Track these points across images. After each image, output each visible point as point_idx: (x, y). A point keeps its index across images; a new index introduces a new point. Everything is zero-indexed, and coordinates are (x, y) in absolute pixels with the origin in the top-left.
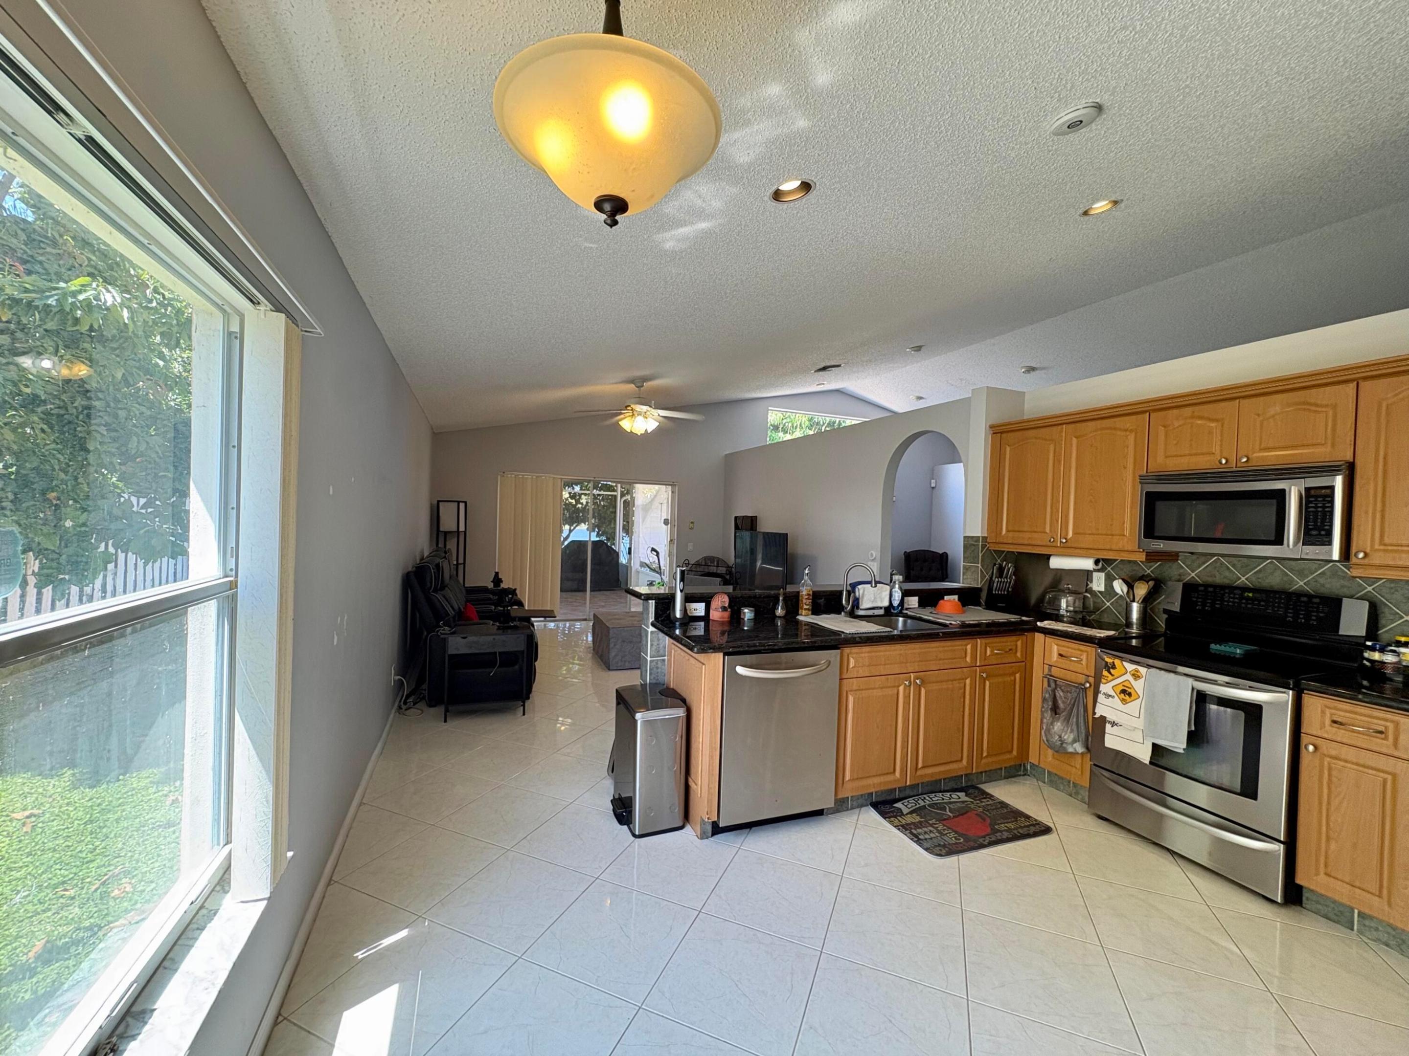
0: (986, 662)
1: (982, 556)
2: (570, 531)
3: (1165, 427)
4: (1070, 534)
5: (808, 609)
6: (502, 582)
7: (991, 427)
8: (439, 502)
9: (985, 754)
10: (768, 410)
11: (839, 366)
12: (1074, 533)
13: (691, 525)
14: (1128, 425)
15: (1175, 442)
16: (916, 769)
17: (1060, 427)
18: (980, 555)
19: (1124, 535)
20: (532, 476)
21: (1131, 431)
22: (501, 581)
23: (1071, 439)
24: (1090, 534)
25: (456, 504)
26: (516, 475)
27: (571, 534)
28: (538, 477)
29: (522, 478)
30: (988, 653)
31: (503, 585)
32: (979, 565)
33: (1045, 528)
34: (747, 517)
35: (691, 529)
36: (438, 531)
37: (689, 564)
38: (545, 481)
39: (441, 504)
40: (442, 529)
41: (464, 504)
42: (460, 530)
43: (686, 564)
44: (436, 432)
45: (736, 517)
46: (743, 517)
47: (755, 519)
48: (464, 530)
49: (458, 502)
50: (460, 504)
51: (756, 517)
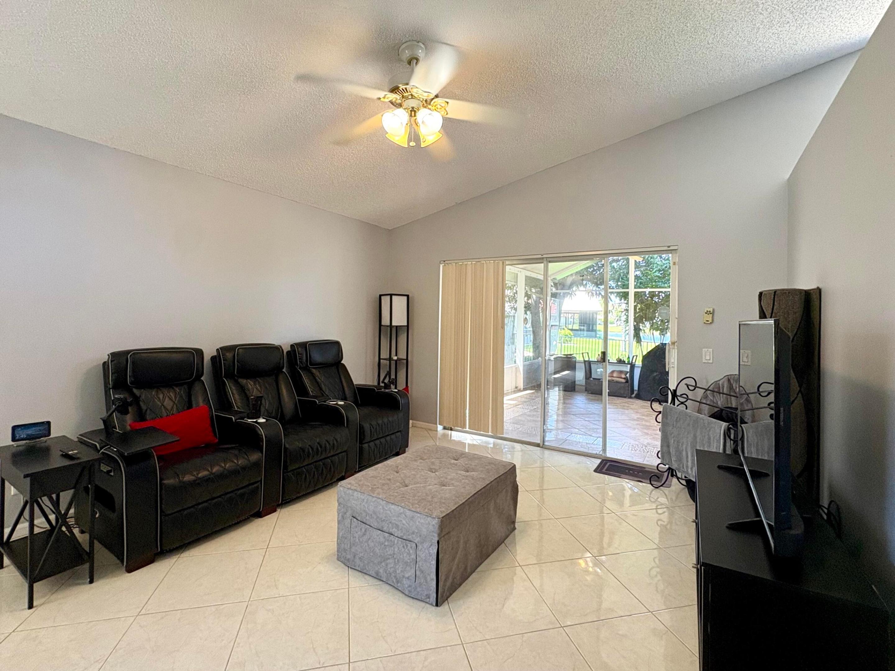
8: (380, 296)
13: (709, 318)
20: (472, 261)
25: (389, 297)
26: (457, 264)
28: (477, 262)
29: (462, 265)
34: (800, 291)
35: (707, 323)
36: (380, 325)
37: (696, 387)
38: (485, 265)
39: (382, 297)
40: (383, 323)
41: (405, 298)
42: (394, 324)
43: (688, 385)
44: (390, 229)
45: (761, 294)
46: (775, 292)
47: (815, 297)
48: (406, 324)
49: (391, 295)
50: (394, 297)
51: (819, 291)
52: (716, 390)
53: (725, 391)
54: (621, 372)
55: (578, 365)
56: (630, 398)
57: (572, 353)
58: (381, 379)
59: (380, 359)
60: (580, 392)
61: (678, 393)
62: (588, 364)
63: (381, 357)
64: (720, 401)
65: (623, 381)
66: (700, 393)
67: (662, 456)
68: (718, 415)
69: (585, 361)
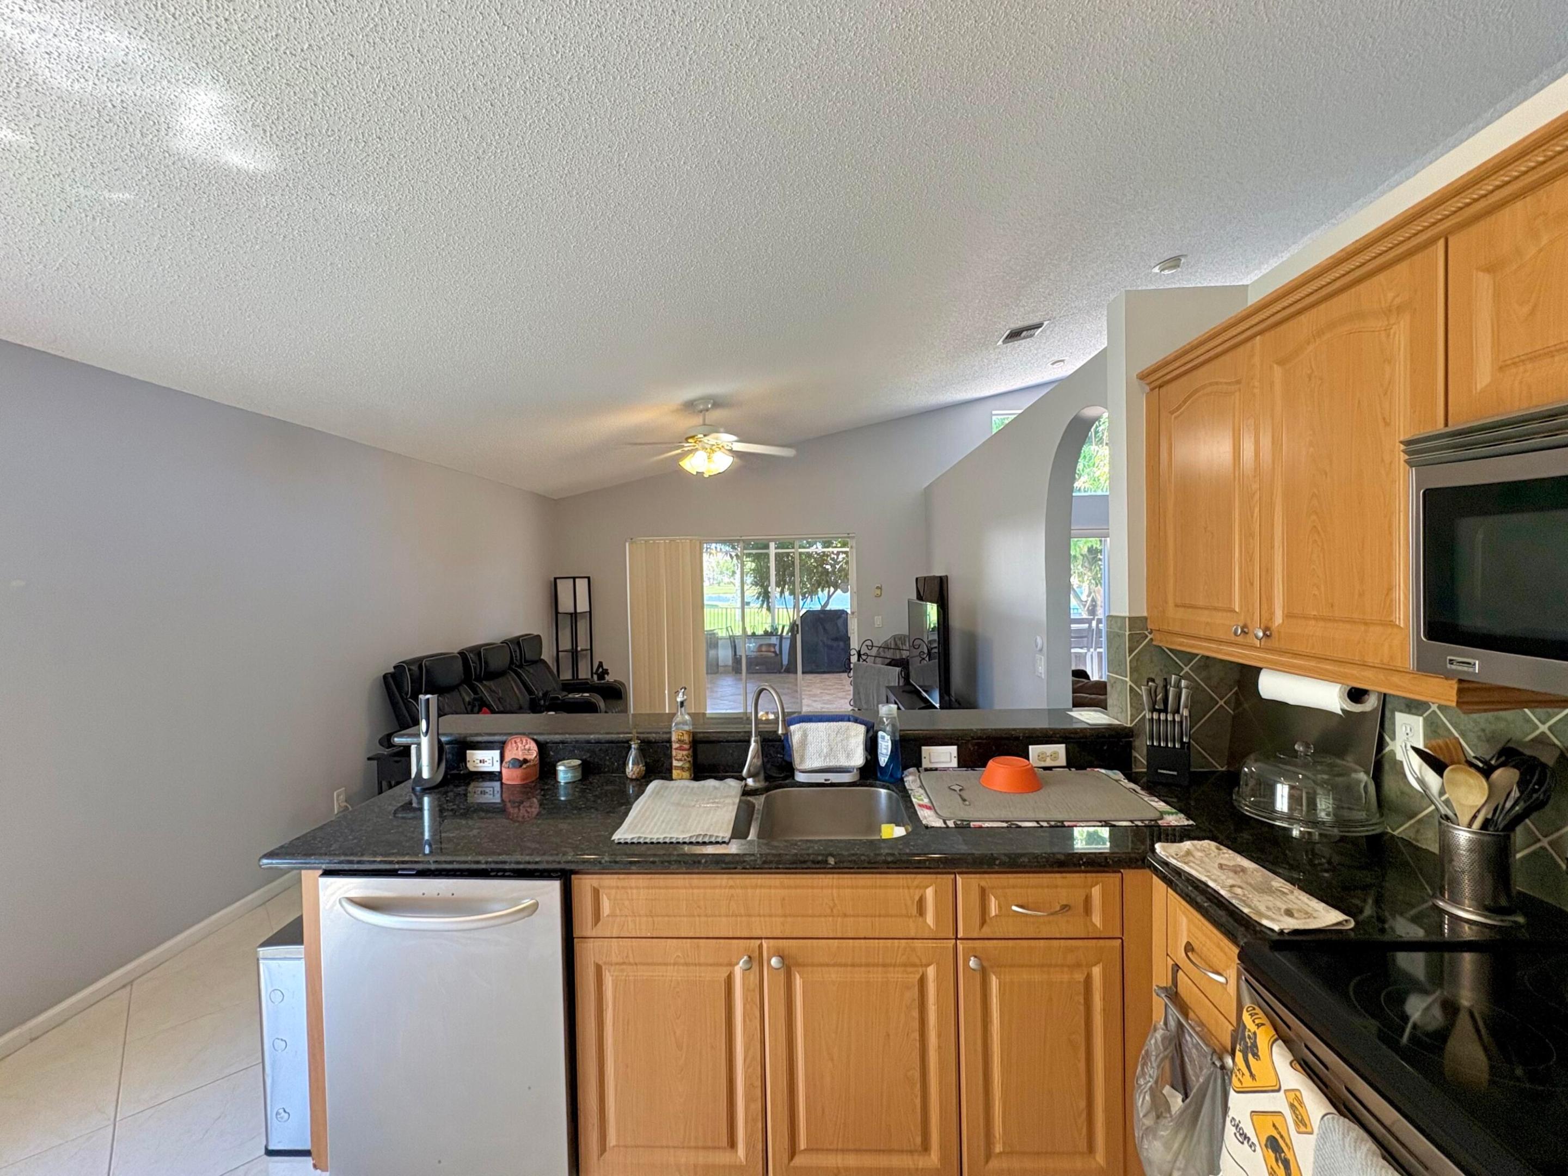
0: (986, 932)
1: (1131, 661)
2: (829, 597)
3: (1490, 269)
4: (1278, 619)
5: (682, 768)
6: (608, 674)
7: (1143, 377)
8: (555, 579)
9: (998, 1148)
10: (992, 415)
11: (1039, 326)
12: (1289, 616)
13: (878, 592)
14: (1390, 295)
15: (1526, 309)
16: (793, 1153)
17: (1249, 345)
18: (1128, 660)
19: (1392, 624)
20: (665, 540)
21: (1400, 309)
22: (606, 672)
23: (1271, 367)
24: (1316, 618)
25: (572, 580)
26: (646, 541)
27: (831, 600)
28: (671, 541)
29: (654, 543)
30: (993, 910)
31: (609, 678)
32: (1128, 679)
33: (1231, 600)
34: (935, 577)
35: (878, 596)
36: (557, 613)
37: (872, 646)
38: (680, 545)
39: (558, 581)
40: (561, 610)
41: (586, 580)
42: (579, 610)
43: (867, 646)
44: (556, 498)
45: (917, 579)
46: (925, 578)
47: (945, 580)
48: (588, 610)
49: (574, 578)
50: (577, 580)
51: (947, 576)
52: (886, 647)
53: (893, 647)
54: (770, 645)
55: (720, 642)
56: (780, 673)
57: (712, 628)
58: (594, 670)
59: (558, 651)
60: (726, 673)
61: (862, 653)
62: (733, 640)
63: (560, 649)
64: (889, 654)
65: (773, 655)
66: (875, 650)
67: (854, 702)
68: (893, 663)
69: (730, 636)
